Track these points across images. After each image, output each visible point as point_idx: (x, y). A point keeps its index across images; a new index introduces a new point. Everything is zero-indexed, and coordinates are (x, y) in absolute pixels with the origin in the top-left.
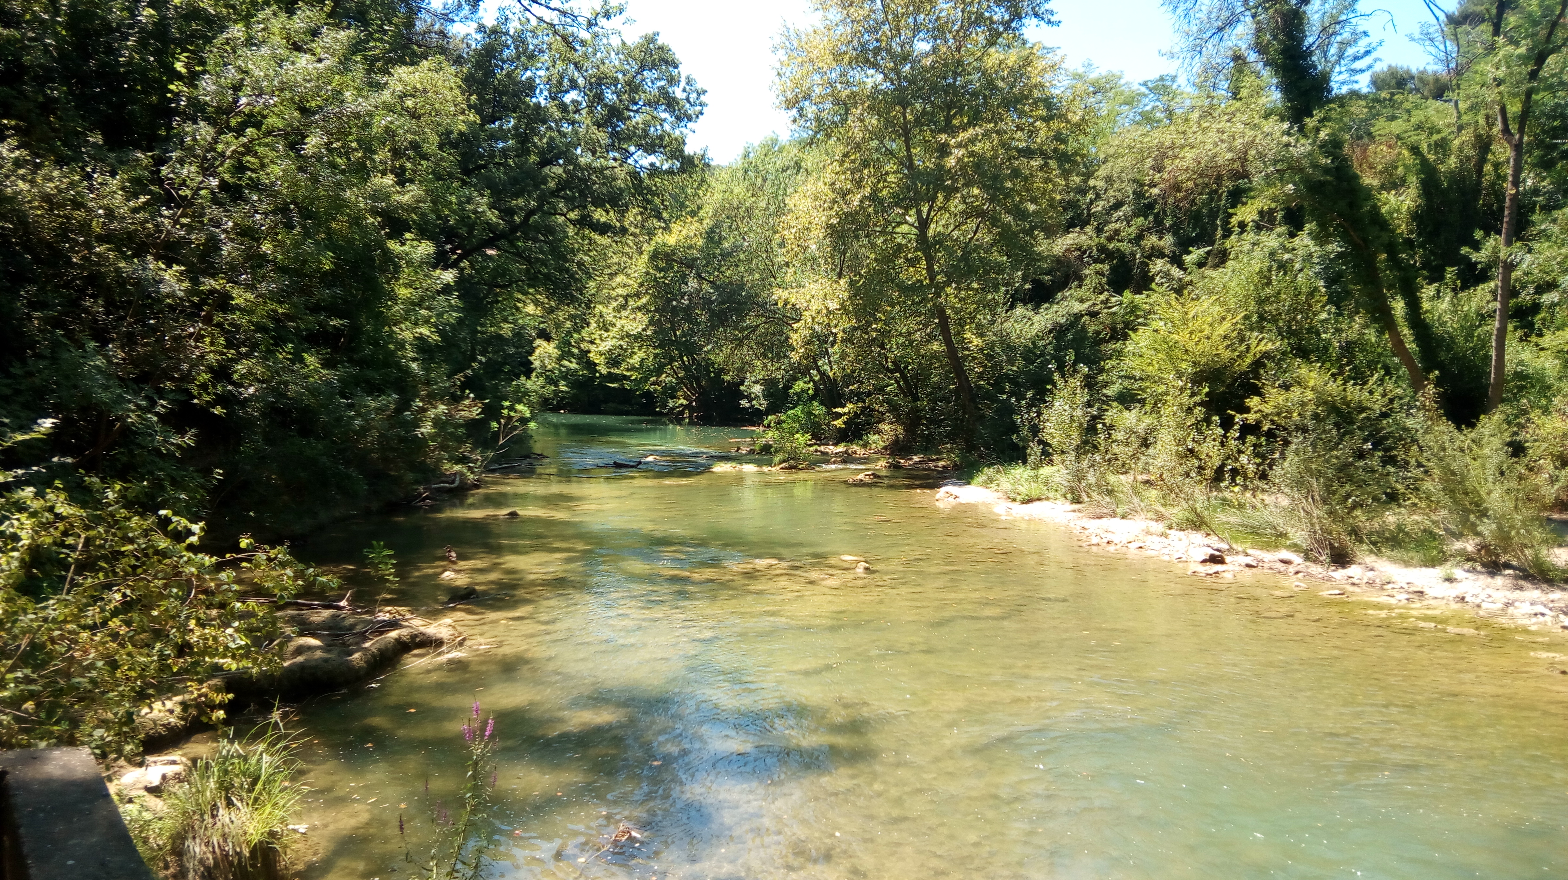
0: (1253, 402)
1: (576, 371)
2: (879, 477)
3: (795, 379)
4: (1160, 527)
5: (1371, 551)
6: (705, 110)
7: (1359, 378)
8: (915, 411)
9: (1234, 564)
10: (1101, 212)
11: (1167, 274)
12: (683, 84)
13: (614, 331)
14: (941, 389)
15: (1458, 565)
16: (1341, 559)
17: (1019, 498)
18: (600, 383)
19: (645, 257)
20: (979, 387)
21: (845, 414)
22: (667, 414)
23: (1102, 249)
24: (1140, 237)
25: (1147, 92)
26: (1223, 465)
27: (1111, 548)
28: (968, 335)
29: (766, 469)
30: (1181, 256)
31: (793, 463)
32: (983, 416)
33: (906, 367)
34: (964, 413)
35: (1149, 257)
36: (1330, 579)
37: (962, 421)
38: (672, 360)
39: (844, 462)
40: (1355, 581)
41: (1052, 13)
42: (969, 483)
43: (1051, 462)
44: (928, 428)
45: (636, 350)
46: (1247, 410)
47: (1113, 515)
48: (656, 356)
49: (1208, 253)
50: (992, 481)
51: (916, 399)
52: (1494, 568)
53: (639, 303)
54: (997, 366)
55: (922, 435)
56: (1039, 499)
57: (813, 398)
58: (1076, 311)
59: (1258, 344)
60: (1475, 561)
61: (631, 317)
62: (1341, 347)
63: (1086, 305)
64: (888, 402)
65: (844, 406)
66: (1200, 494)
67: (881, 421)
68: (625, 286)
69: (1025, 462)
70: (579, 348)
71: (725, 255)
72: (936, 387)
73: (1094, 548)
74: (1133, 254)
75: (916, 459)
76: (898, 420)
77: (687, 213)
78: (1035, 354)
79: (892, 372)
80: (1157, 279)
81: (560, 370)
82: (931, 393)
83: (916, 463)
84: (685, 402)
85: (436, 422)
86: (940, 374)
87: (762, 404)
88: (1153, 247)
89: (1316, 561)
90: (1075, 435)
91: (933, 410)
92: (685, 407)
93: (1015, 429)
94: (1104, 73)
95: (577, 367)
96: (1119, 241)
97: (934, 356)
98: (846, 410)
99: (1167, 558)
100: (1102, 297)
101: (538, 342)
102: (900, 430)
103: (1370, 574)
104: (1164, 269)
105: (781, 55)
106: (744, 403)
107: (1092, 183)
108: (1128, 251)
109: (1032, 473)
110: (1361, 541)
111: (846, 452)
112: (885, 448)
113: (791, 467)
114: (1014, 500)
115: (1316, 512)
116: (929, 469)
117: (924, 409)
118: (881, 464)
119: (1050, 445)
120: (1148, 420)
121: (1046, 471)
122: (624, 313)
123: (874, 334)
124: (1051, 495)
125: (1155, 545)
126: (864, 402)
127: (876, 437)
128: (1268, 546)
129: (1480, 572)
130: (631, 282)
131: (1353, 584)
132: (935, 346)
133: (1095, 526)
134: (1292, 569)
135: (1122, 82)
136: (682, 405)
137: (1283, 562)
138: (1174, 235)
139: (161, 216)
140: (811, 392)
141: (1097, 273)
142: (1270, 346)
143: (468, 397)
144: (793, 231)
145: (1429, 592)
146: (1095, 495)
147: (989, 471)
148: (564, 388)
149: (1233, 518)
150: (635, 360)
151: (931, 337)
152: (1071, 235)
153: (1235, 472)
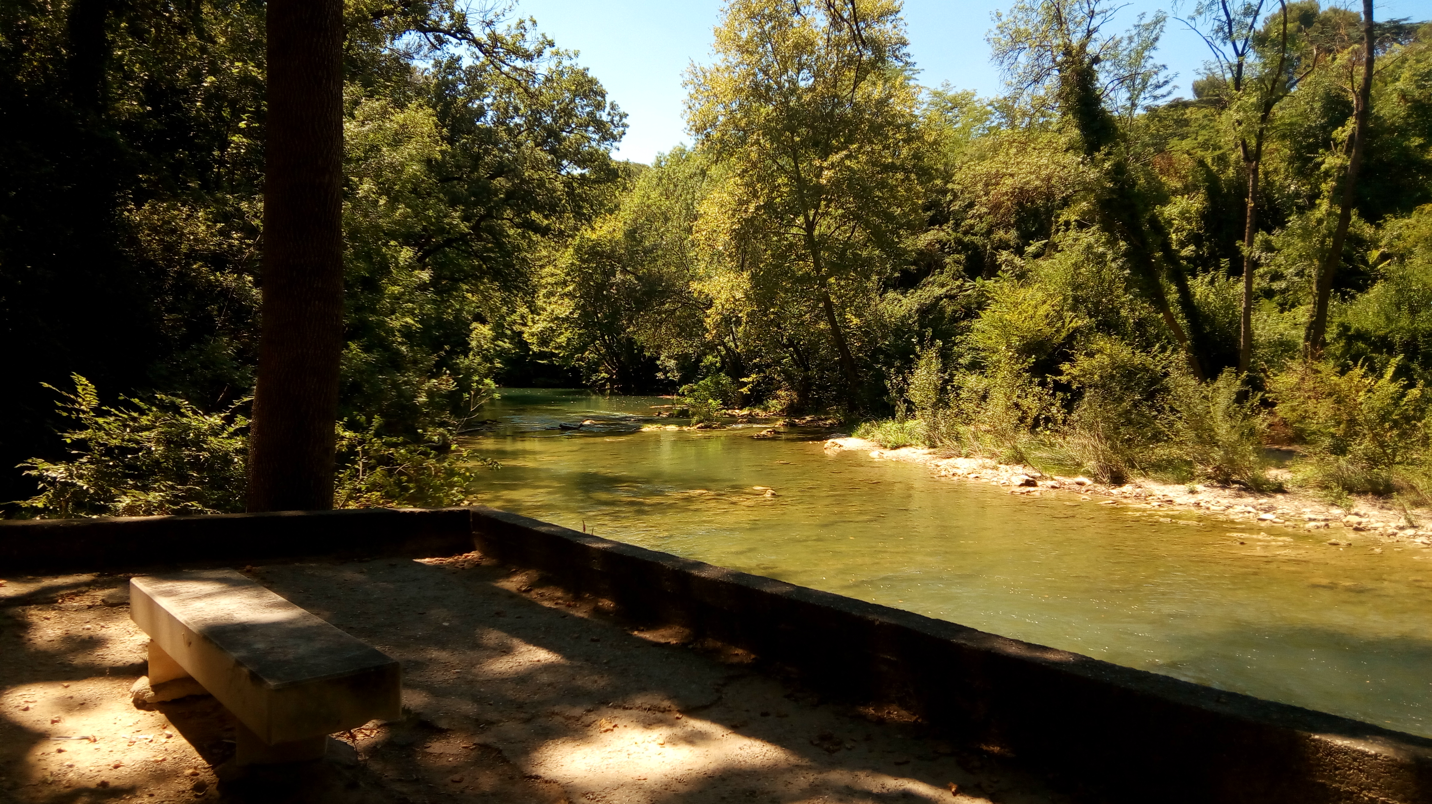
0: (1065, 367)
1: (509, 349)
2: (779, 433)
3: (705, 354)
4: (993, 463)
5: (1142, 475)
6: (627, 130)
7: (1146, 347)
8: (806, 378)
9: (1043, 485)
10: (958, 211)
11: (1010, 263)
12: (608, 109)
13: (544, 315)
14: (828, 360)
15: (1199, 482)
16: (1118, 480)
17: (889, 445)
18: (531, 361)
19: (571, 250)
20: (859, 358)
21: (749, 383)
22: (591, 386)
23: (959, 242)
24: (989, 232)
25: (994, 111)
26: (1039, 415)
27: (955, 478)
28: (848, 316)
29: (685, 428)
30: (1023, 247)
31: (708, 423)
32: (862, 382)
33: (798, 343)
34: (847, 380)
35: (996, 249)
36: (1110, 494)
37: (846, 386)
38: (595, 338)
39: (749, 422)
40: (1127, 495)
41: (909, 55)
42: (851, 436)
43: (914, 417)
44: (818, 393)
45: (563, 330)
46: (1061, 373)
47: (959, 455)
48: (580, 335)
49: (1045, 245)
50: (868, 434)
51: (807, 369)
52: (1225, 483)
53: (566, 290)
54: (873, 341)
55: (813, 399)
56: (905, 446)
57: (720, 370)
58: (935, 295)
59: (1071, 322)
60: (1213, 479)
61: (560, 302)
62: (1135, 323)
63: (944, 290)
64: (784, 371)
65: (748, 376)
66: (1024, 437)
67: (779, 388)
68: (552, 275)
69: (893, 418)
70: (512, 330)
71: (647, 252)
72: (823, 360)
73: (943, 479)
74: (984, 246)
75: (808, 418)
76: (793, 388)
77: (606, 211)
78: (903, 331)
79: (787, 347)
80: (1003, 267)
81: (495, 349)
82: (819, 364)
83: (808, 422)
84: (606, 375)
85: (430, 394)
86: (827, 348)
87: (675, 376)
88: (1000, 240)
89: (1101, 483)
90: (932, 394)
91: (821, 378)
92: (608, 380)
93: (885, 391)
94: (960, 92)
95: (511, 346)
96: (973, 234)
97: (821, 333)
98: (750, 379)
99: (995, 484)
100: (958, 283)
101: (474, 325)
102: (795, 395)
103: (1138, 490)
104: (1009, 258)
105: (691, 89)
106: (660, 375)
107: (950, 186)
108: (980, 243)
109: (899, 426)
110: (1133, 467)
111: (750, 414)
112: (782, 411)
113: (706, 427)
114: (885, 447)
115: (1100, 447)
116: (819, 426)
117: (814, 377)
118: (780, 423)
119: (913, 403)
120: (985, 382)
121: (910, 424)
122: (553, 299)
123: (772, 317)
124: (914, 442)
125: (987, 475)
126: (764, 372)
127: (775, 401)
128: (1068, 474)
129: (1216, 487)
130: (559, 272)
131: (1126, 497)
132: (822, 326)
133: (944, 463)
134: (1084, 489)
135: (975, 99)
136: (603, 378)
137: (1079, 484)
138: (1017, 230)
139: (233, 238)
140: (718, 365)
141: (955, 262)
142: (1080, 323)
143: (445, 373)
144: (704, 233)
145: (1178, 501)
146: (947, 441)
147: (865, 426)
148: (499, 365)
149: (1044, 454)
150: (562, 339)
151: (818, 318)
152: (932, 232)
153: (1047, 420)
